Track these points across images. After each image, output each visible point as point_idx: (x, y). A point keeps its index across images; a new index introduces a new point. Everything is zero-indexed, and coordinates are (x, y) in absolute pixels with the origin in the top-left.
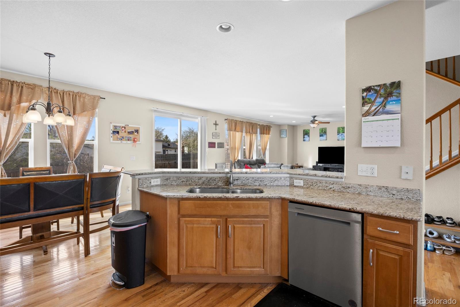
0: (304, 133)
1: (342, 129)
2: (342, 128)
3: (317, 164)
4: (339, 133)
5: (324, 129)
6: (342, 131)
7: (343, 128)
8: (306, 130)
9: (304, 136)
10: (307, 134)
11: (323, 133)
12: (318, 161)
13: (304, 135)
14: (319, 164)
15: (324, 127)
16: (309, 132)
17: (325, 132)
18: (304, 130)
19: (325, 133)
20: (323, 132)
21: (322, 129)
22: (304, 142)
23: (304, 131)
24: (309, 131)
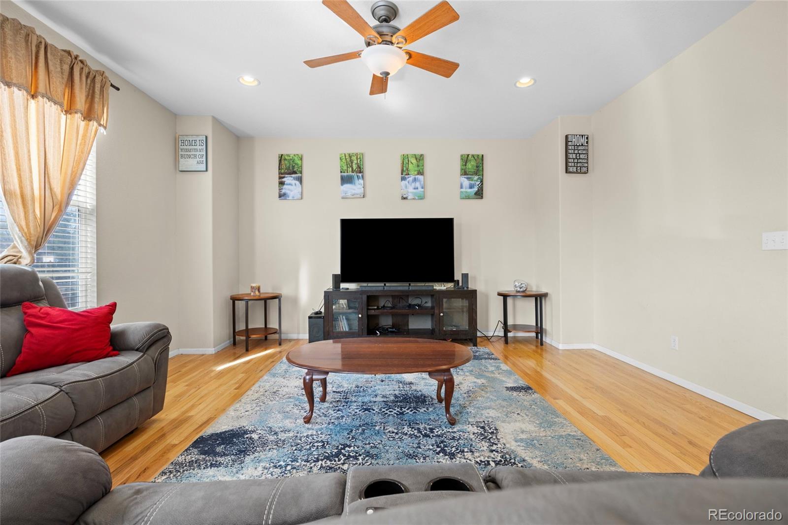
0: (283, 167)
1: (414, 161)
2: (415, 157)
3: (336, 286)
4: (404, 173)
5: (354, 158)
6: (417, 169)
7: (420, 158)
8: (288, 155)
9: (280, 178)
10: (295, 173)
11: (353, 171)
12: (338, 272)
13: (280, 173)
14: (343, 286)
15: (355, 151)
16: (299, 162)
17: (359, 167)
18: (281, 158)
19: (360, 170)
20: (355, 167)
21: (350, 157)
22: (283, 202)
23: (280, 161)
24: (301, 159)
